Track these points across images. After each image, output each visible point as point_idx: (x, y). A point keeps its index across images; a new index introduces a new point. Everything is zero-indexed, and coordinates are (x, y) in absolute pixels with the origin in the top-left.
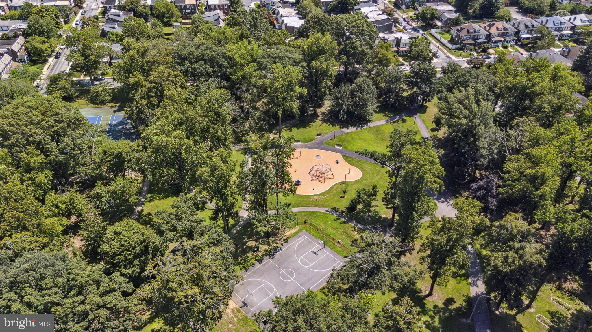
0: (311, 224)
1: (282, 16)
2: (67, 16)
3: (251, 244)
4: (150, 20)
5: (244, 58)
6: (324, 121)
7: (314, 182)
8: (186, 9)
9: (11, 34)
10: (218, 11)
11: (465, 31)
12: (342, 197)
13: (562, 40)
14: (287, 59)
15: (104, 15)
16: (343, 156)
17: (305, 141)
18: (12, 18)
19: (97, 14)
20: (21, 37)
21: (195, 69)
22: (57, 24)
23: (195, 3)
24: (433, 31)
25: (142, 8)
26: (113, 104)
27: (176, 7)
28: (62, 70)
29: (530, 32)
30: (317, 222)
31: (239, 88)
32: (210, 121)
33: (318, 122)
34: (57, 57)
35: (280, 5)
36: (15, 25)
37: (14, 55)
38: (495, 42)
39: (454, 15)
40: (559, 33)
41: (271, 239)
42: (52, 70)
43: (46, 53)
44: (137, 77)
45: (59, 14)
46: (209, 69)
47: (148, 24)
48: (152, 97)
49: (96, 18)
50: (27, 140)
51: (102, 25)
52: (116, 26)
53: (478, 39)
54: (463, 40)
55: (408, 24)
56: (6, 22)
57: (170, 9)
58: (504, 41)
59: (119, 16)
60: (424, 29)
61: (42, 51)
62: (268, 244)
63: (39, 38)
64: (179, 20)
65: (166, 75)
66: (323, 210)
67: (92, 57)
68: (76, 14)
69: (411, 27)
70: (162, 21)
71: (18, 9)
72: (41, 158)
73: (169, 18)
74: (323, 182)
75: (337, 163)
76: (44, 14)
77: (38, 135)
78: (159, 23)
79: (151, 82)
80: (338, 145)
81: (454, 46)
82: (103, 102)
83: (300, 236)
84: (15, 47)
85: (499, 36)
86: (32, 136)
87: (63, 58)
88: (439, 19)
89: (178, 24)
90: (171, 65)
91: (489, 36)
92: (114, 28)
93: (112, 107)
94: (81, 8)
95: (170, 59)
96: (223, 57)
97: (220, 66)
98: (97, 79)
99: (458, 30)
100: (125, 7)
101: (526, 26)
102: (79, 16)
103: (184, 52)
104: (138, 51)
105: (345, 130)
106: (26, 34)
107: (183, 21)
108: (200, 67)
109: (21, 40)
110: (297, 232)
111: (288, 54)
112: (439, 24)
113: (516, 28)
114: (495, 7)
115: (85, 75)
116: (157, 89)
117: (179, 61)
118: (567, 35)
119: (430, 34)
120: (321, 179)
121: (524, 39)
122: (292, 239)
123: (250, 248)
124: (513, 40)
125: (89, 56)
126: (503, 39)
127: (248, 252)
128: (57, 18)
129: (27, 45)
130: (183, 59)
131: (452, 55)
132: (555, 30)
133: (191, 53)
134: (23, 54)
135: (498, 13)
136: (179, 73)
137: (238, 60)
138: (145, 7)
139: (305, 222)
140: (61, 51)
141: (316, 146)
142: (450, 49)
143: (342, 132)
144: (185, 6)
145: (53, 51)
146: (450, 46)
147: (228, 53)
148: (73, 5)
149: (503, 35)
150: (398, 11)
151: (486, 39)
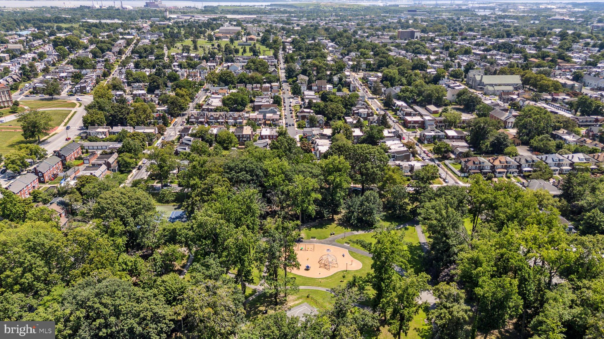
0: (312, 298)
1: (318, 145)
2: (151, 140)
3: (262, 308)
4: (214, 145)
5: (275, 171)
6: (339, 225)
7: (321, 269)
8: (243, 137)
9: (109, 151)
10: (268, 140)
11: (471, 162)
12: (341, 281)
13: (562, 174)
14: (308, 173)
15: (179, 140)
16: (349, 251)
17: (320, 238)
18: (111, 140)
19: (174, 139)
20: (116, 153)
21: (238, 177)
22: (143, 145)
23: (250, 133)
24: (447, 162)
25: (209, 136)
26: (175, 204)
27: (236, 136)
28: (142, 177)
29: (532, 166)
30: (318, 298)
31: (269, 192)
32: (243, 212)
33: (334, 225)
34: (139, 169)
35: (318, 137)
36: (112, 145)
37: (108, 165)
38: (500, 173)
39: (466, 150)
40: (558, 168)
41: (278, 307)
42: (134, 177)
43: (132, 165)
44: (196, 180)
45: (146, 138)
46: (249, 177)
47: (212, 148)
48: (204, 195)
49: (173, 142)
50: (116, 214)
51: (177, 147)
52: (187, 148)
53: (483, 169)
54: (470, 170)
55: (427, 155)
56: (106, 143)
57: (230, 137)
58: (508, 172)
59: (190, 141)
60: (439, 160)
61: (129, 163)
62: (275, 310)
63: (128, 154)
64: (236, 146)
65: (217, 180)
66: (324, 289)
67: (166, 168)
68: (158, 139)
69: (429, 158)
70: (222, 145)
71: (116, 134)
72: (121, 228)
73: (228, 143)
74: (328, 269)
75: (343, 256)
76: (135, 138)
77: (124, 211)
78: (220, 147)
79: (205, 184)
80: (346, 243)
81: (463, 175)
82: (167, 202)
83: (301, 306)
84: (111, 160)
85: (502, 168)
86: (119, 211)
87: (143, 170)
88: (453, 152)
89: (235, 148)
90: (221, 174)
91: (493, 168)
92: (185, 149)
93: (174, 205)
94: (162, 134)
95: (221, 169)
96: (261, 169)
97: (257, 176)
98: (166, 186)
99: (465, 162)
100: (196, 135)
101: (527, 161)
102: (160, 141)
103: (232, 165)
104: (199, 162)
105: (355, 233)
106: (120, 152)
107: (240, 147)
108: (243, 175)
109: (115, 155)
110: (300, 303)
111: (310, 169)
112: (453, 156)
113: (518, 162)
114: (504, 145)
115: (157, 183)
116: (209, 190)
117: (228, 171)
118: (567, 170)
119: (445, 164)
120: (327, 267)
121: (525, 171)
122: (295, 307)
123: (261, 311)
124: (516, 172)
125: (163, 167)
126: (506, 171)
127: (259, 314)
128: (144, 141)
129: (120, 159)
130: (231, 169)
131: (461, 181)
132: (555, 166)
133: (237, 166)
134: (115, 165)
135: (507, 150)
136: (226, 179)
137: (271, 171)
138: (211, 135)
139: (308, 297)
140: (142, 165)
141: (328, 242)
142: (459, 177)
143: (353, 233)
144: (243, 135)
145: (136, 165)
146: (459, 174)
147: (264, 167)
148: (157, 132)
149: (506, 167)
150: (420, 145)
151: (491, 169)
